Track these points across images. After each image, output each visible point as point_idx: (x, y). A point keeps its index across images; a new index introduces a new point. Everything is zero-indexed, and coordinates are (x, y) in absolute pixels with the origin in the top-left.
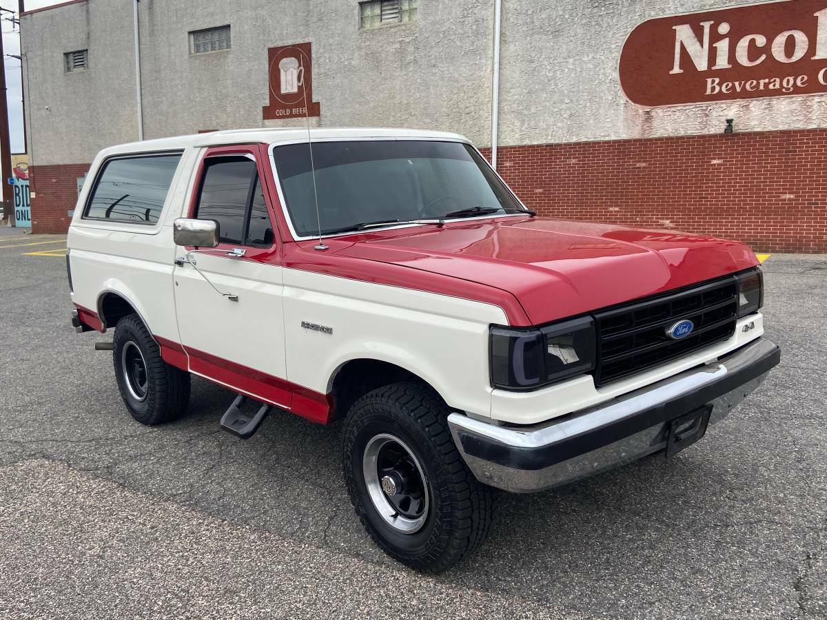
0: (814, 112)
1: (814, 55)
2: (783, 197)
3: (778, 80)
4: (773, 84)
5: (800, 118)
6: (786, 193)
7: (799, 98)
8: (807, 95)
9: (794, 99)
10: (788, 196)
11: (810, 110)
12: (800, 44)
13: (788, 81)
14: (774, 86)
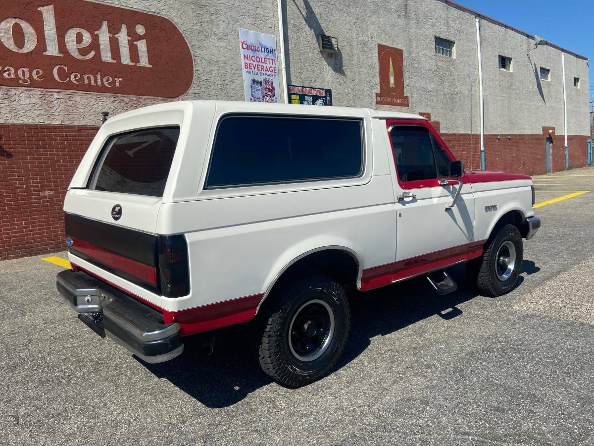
0: (55, 108)
1: (46, 51)
2: (42, 194)
3: (12, 71)
4: (7, 73)
5: (42, 112)
6: (44, 190)
7: (38, 93)
8: (46, 90)
9: (33, 92)
10: (47, 193)
11: (51, 106)
12: (27, 35)
13: (23, 72)
14: (9, 74)
